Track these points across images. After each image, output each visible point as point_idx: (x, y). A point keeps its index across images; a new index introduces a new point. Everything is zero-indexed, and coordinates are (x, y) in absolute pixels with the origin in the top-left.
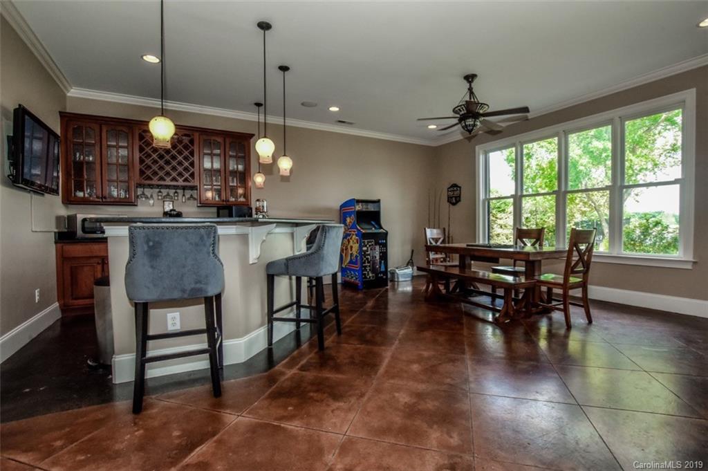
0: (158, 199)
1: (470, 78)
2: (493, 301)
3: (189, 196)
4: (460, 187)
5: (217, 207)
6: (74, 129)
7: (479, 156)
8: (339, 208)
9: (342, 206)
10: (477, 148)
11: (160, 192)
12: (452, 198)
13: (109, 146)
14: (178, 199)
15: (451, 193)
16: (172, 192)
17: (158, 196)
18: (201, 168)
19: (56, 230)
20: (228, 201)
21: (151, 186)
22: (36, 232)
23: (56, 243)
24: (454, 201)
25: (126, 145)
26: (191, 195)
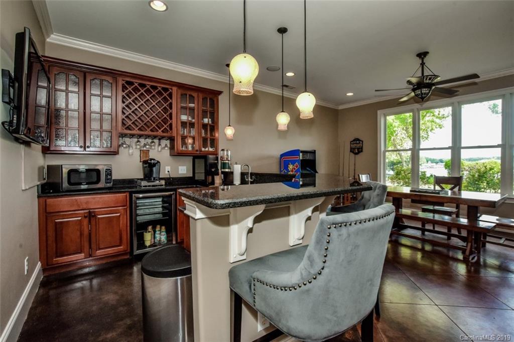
0: (136, 148)
1: (422, 55)
2: (449, 239)
3: (164, 146)
4: (362, 141)
5: (193, 156)
6: (55, 74)
7: (381, 119)
8: (279, 156)
9: (282, 155)
10: (379, 112)
11: (138, 141)
12: (354, 149)
13: (92, 95)
14: (155, 149)
15: (353, 146)
16: (149, 141)
17: (136, 145)
18: (178, 120)
19: (39, 183)
20: (201, 151)
21: (132, 136)
22: (26, 190)
23: (39, 197)
24: (357, 151)
25: (110, 95)
26: (166, 145)
